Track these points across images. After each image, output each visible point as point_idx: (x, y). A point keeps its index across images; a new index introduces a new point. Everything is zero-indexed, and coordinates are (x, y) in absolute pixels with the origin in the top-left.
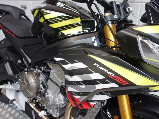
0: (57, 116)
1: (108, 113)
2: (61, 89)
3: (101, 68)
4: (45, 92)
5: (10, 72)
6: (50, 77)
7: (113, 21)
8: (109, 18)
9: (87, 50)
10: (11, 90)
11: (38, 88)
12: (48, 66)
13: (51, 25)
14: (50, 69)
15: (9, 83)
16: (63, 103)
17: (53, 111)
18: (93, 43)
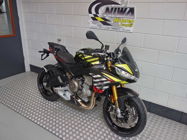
0: (87, 101)
1: (109, 95)
2: (90, 87)
3: (106, 77)
4: (82, 89)
5: (61, 81)
6: (85, 82)
7: (110, 61)
8: (109, 60)
9: (101, 71)
10: (61, 90)
11: (79, 87)
12: (83, 77)
13: (87, 61)
14: (85, 79)
15: (60, 86)
16: (90, 94)
17: (85, 99)
18: (104, 68)
